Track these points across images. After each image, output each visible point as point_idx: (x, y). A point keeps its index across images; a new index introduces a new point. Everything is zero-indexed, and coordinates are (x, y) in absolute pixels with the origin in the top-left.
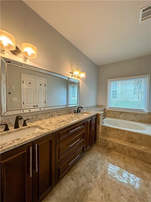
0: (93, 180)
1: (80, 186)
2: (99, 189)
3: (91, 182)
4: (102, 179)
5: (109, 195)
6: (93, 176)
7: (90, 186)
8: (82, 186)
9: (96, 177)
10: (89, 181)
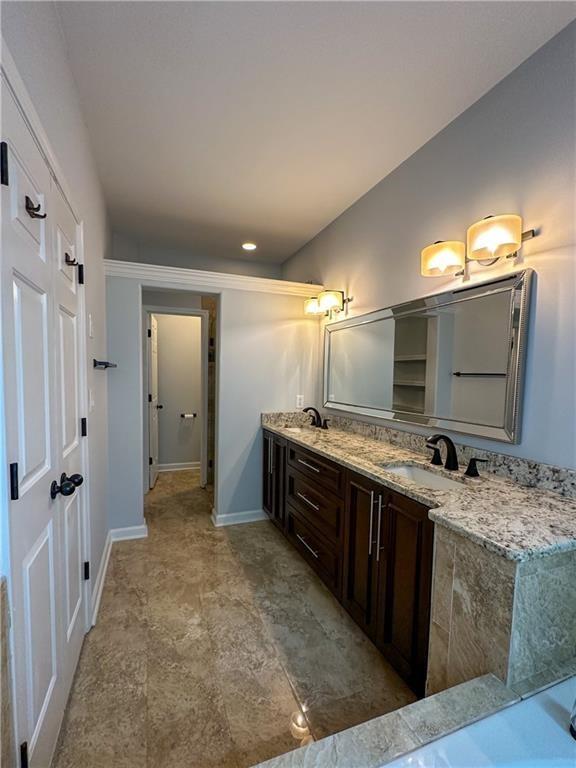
0: (267, 603)
1: (274, 580)
2: (244, 599)
3: (266, 598)
4: (255, 618)
5: (222, 606)
6: (275, 606)
7: (262, 590)
8: (272, 582)
9: (267, 610)
10: (271, 596)
